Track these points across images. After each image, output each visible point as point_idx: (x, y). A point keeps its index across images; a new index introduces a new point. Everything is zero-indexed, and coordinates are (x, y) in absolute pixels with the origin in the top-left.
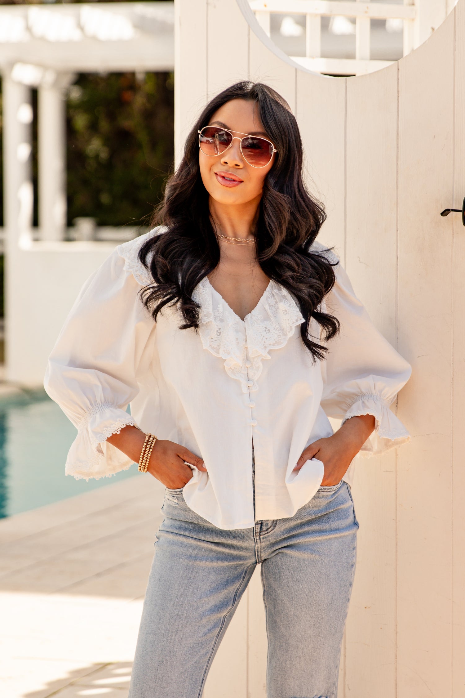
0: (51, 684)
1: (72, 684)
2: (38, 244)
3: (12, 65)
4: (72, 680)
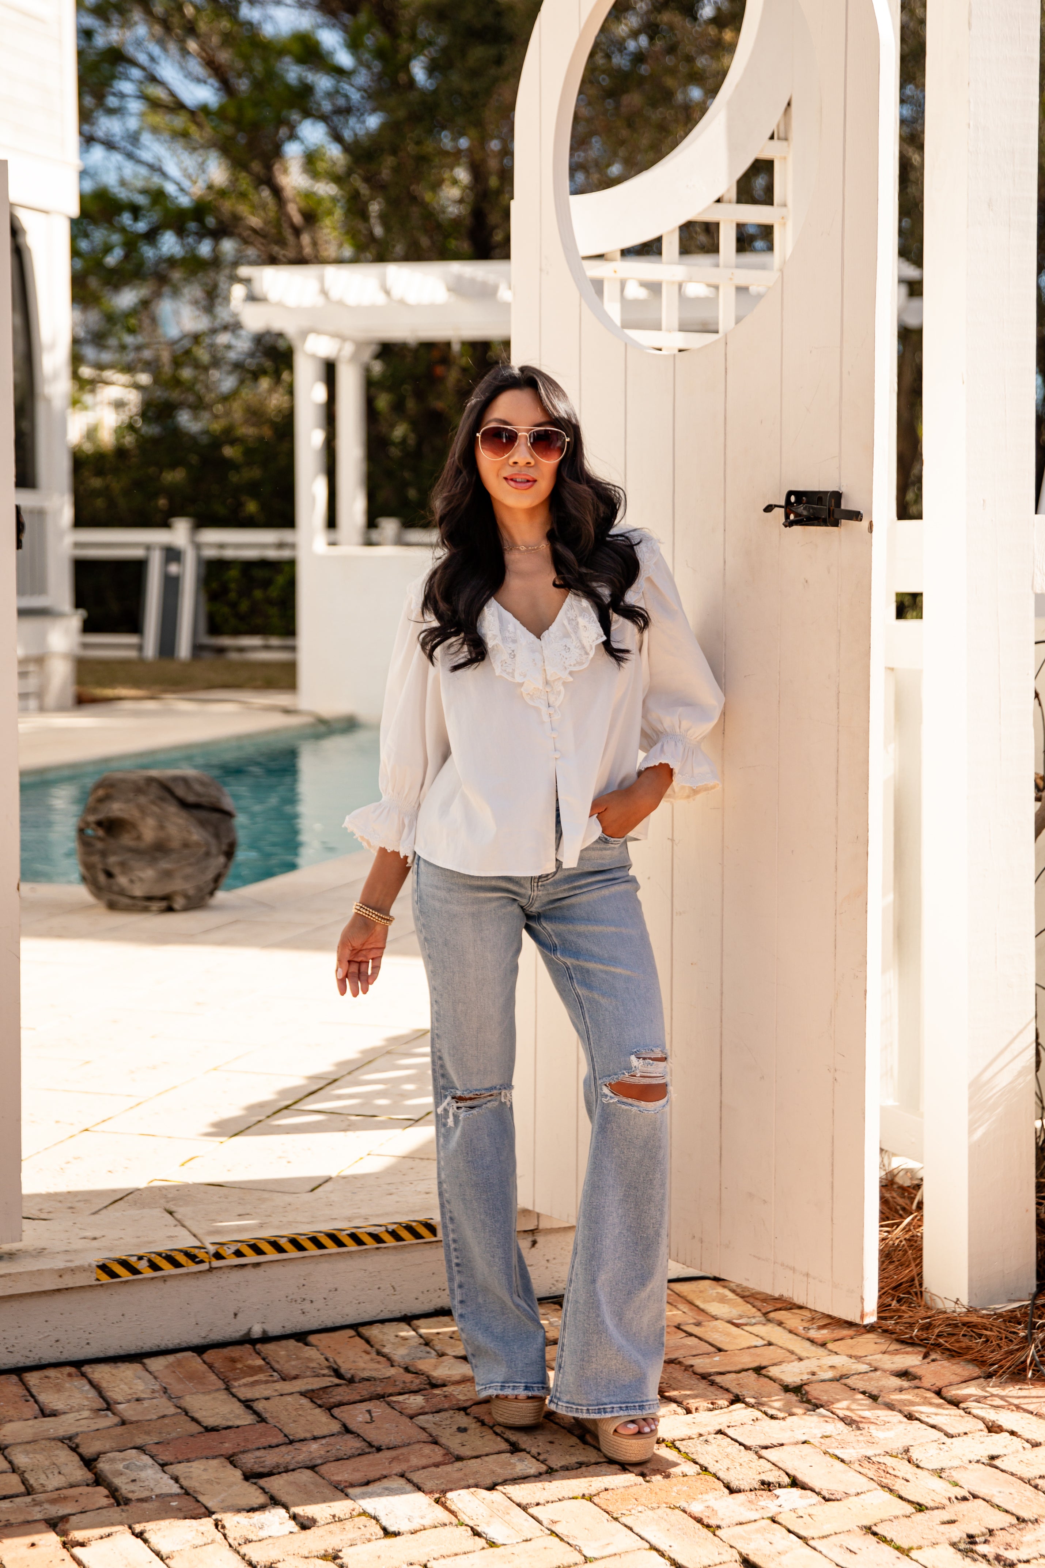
0: (364, 1052)
1: (388, 1053)
2: (332, 548)
3: (304, 334)
4: (390, 1048)
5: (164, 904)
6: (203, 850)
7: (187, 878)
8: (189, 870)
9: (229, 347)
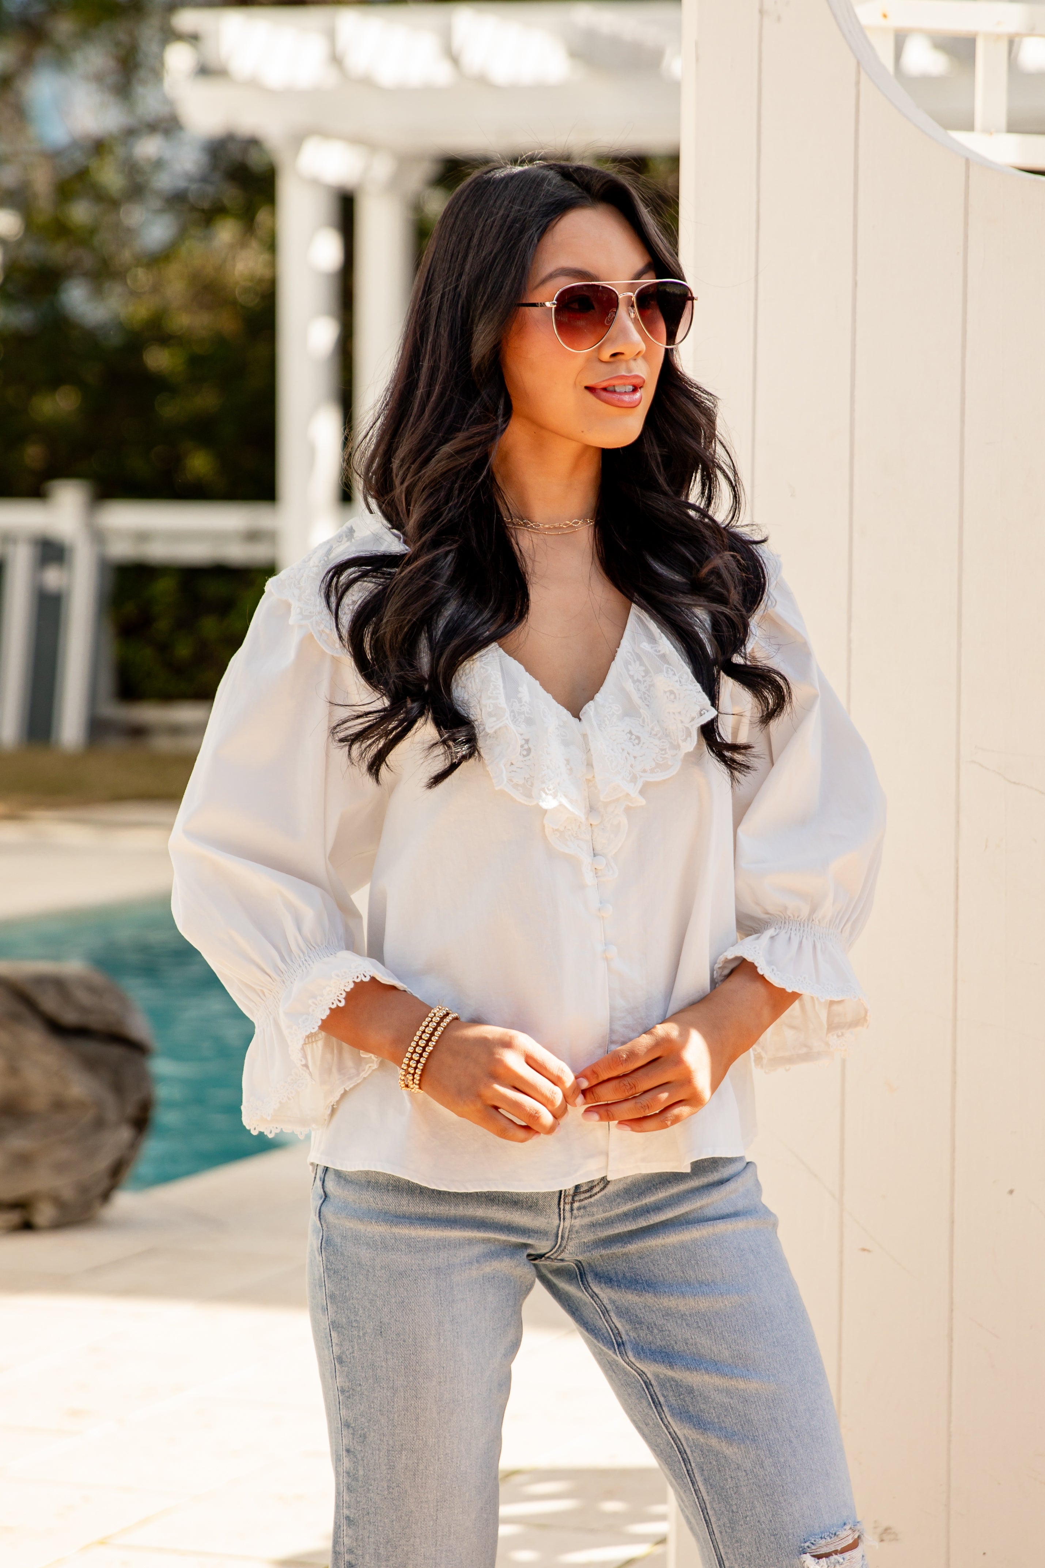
3: (298, 139)
5: (14, 1217)
6: (88, 1116)
7: (60, 1168)
8: (64, 1154)
9: (159, 164)
